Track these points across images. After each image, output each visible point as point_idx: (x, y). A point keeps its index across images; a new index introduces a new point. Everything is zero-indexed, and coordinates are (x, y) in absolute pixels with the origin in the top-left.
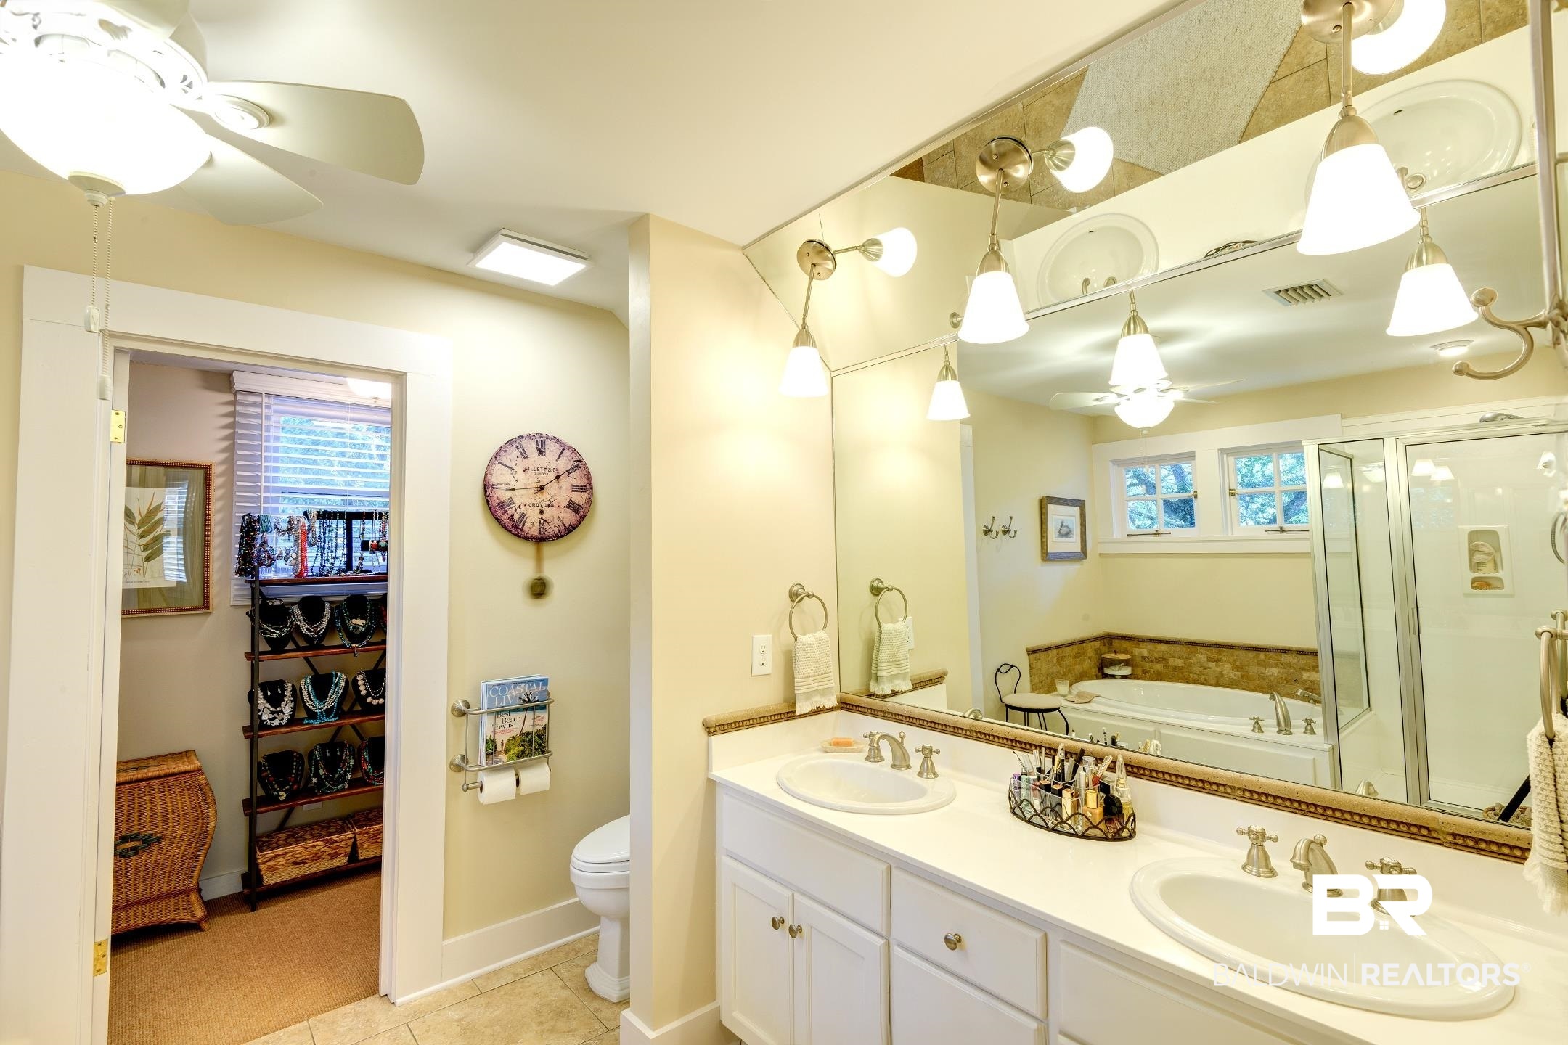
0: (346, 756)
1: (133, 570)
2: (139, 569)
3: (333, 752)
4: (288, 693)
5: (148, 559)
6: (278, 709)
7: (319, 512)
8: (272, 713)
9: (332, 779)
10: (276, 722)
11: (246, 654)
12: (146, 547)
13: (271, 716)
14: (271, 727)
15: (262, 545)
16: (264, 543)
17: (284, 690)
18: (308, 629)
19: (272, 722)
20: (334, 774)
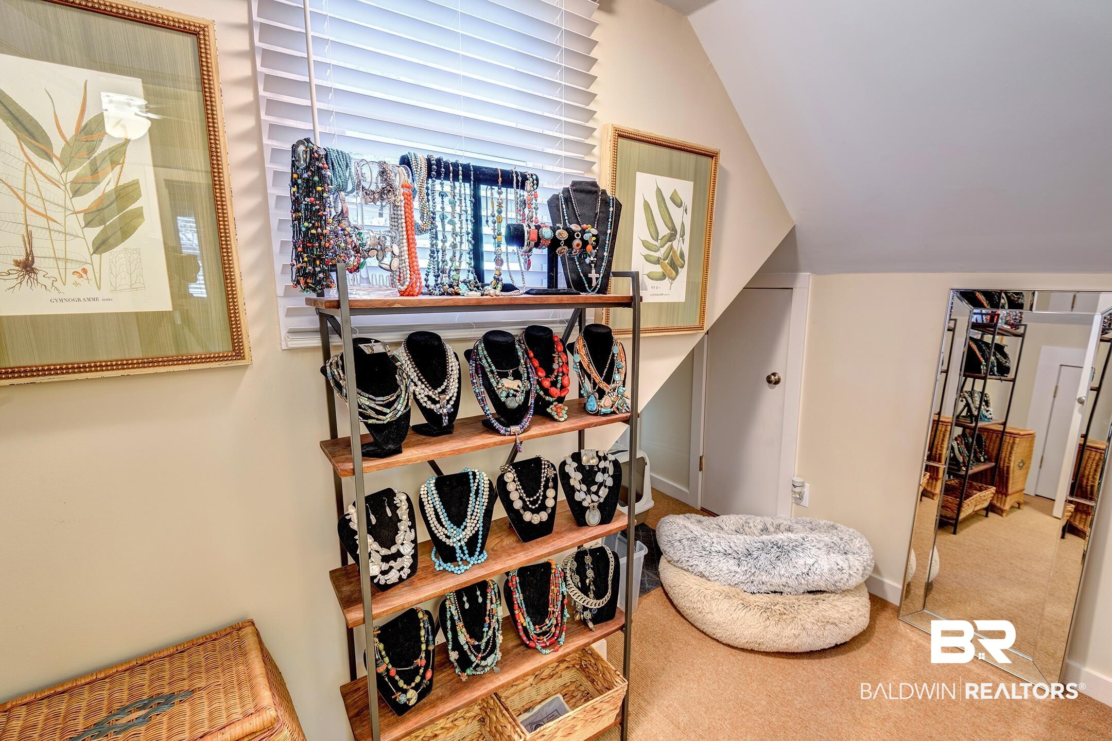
0: (492, 603)
1: (69, 272)
2: (85, 271)
3: (473, 599)
4: (403, 513)
5: (101, 245)
6: (394, 550)
7: (429, 161)
8: (385, 559)
9: (477, 648)
10: (393, 577)
11: (324, 444)
12: (93, 217)
13: (385, 566)
14: (386, 587)
15: (339, 222)
16: (343, 215)
17: (394, 508)
18: (429, 398)
19: (386, 577)
20: (480, 639)
